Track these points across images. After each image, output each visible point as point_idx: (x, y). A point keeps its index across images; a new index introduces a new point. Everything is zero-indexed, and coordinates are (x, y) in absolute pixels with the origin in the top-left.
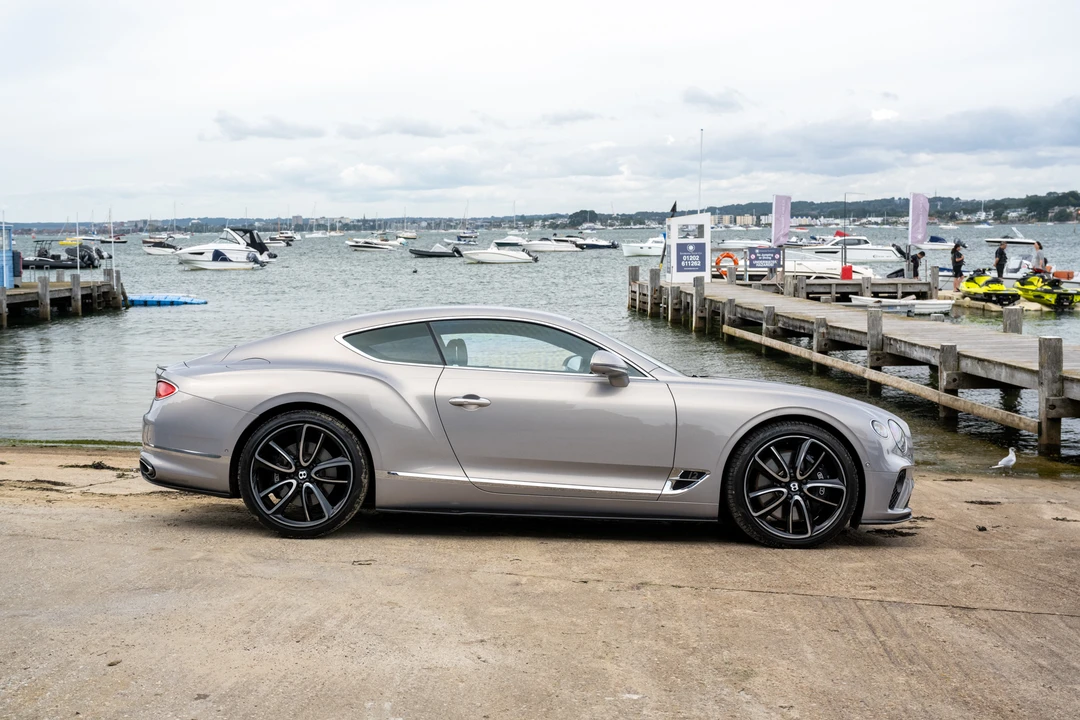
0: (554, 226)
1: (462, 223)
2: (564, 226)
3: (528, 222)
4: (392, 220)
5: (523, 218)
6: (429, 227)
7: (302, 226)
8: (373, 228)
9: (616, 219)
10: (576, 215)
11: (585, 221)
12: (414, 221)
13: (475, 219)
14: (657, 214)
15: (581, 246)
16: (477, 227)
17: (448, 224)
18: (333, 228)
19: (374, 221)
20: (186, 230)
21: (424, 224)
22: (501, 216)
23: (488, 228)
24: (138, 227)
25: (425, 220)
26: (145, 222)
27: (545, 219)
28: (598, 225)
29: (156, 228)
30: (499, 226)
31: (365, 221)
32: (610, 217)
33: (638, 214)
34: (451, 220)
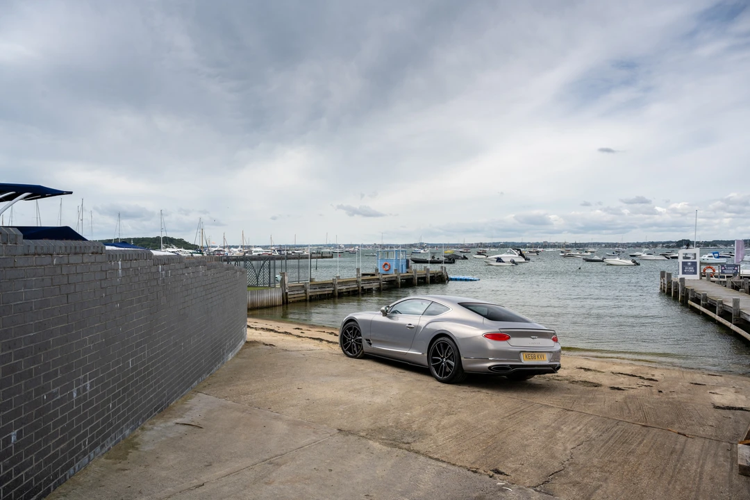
0: (668, 247)
2: (673, 247)
3: (655, 244)
4: (589, 243)
5: (652, 243)
6: (606, 247)
7: (545, 245)
9: (701, 244)
10: (680, 241)
11: (684, 244)
12: (599, 244)
13: (628, 243)
14: (724, 241)
16: (629, 247)
18: (559, 247)
19: (580, 244)
20: (498, 247)
21: (604, 245)
22: (642, 242)
23: (634, 247)
25: (604, 243)
26: (481, 243)
27: (663, 243)
29: (485, 246)
30: (640, 247)
31: (576, 244)
33: (714, 241)
34: (616, 244)
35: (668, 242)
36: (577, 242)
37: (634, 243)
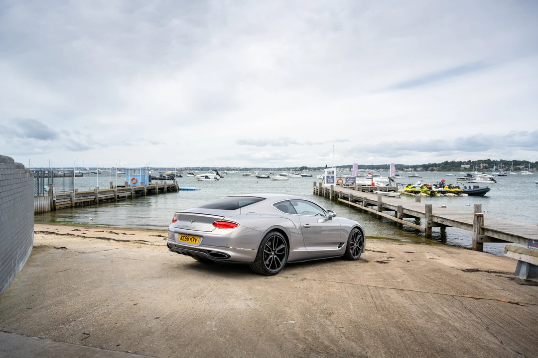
0: (296, 170)
1: (272, 169)
2: (298, 171)
3: (289, 169)
4: (253, 168)
5: (287, 168)
6: (262, 170)
7: (229, 169)
8: (247, 170)
11: (304, 169)
12: (258, 169)
15: (303, 176)
16: (275, 170)
17: (267, 169)
18: (237, 170)
19: (248, 168)
20: (198, 170)
22: (282, 167)
24: (186, 169)
25: (262, 168)
27: (293, 168)
28: (307, 170)
29: (190, 169)
30: (281, 170)
31: (245, 168)
32: (311, 168)
35: (295, 168)
36: (246, 167)
37: (277, 168)
